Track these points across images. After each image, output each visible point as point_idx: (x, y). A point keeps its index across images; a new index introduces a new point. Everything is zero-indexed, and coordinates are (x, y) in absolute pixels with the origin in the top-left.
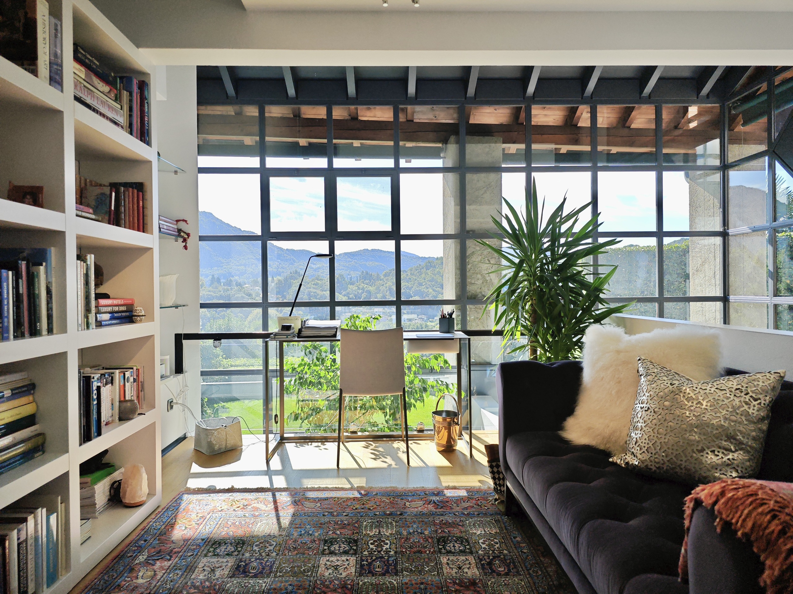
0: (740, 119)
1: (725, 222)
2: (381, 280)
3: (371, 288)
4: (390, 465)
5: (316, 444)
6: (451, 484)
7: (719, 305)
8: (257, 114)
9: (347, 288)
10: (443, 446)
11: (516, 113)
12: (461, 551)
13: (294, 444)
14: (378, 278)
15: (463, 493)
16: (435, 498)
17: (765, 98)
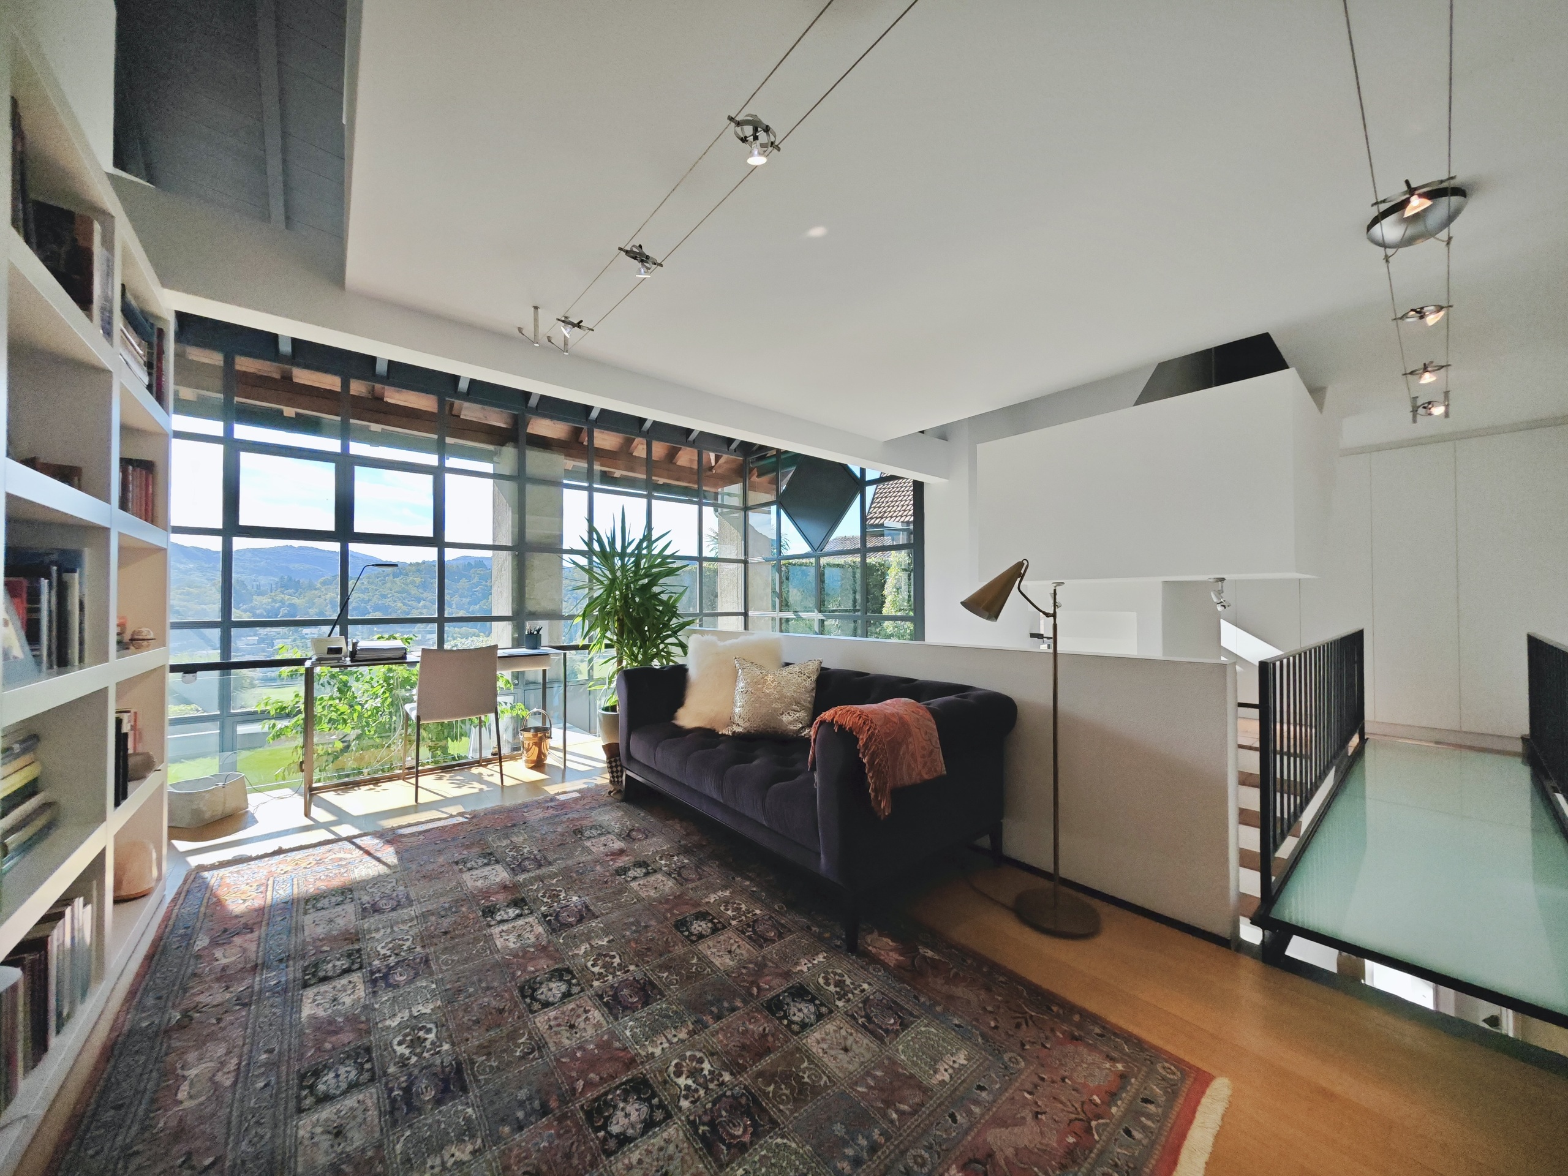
0: (755, 472)
1: (746, 553)
2: (316, 589)
3: (296, 601)
4: (481, 790)
5: (367, 787)
6: (560, 791)
7: (741, 618)
8: (221, 363)
9: (251, 601)
10: (532, 762)
11: (577, 432)
12: (600, 834)
13: (333, 793)
14: (311, 587)
15: (577, 795)
16: (550, 804)
17: (774, 460)
